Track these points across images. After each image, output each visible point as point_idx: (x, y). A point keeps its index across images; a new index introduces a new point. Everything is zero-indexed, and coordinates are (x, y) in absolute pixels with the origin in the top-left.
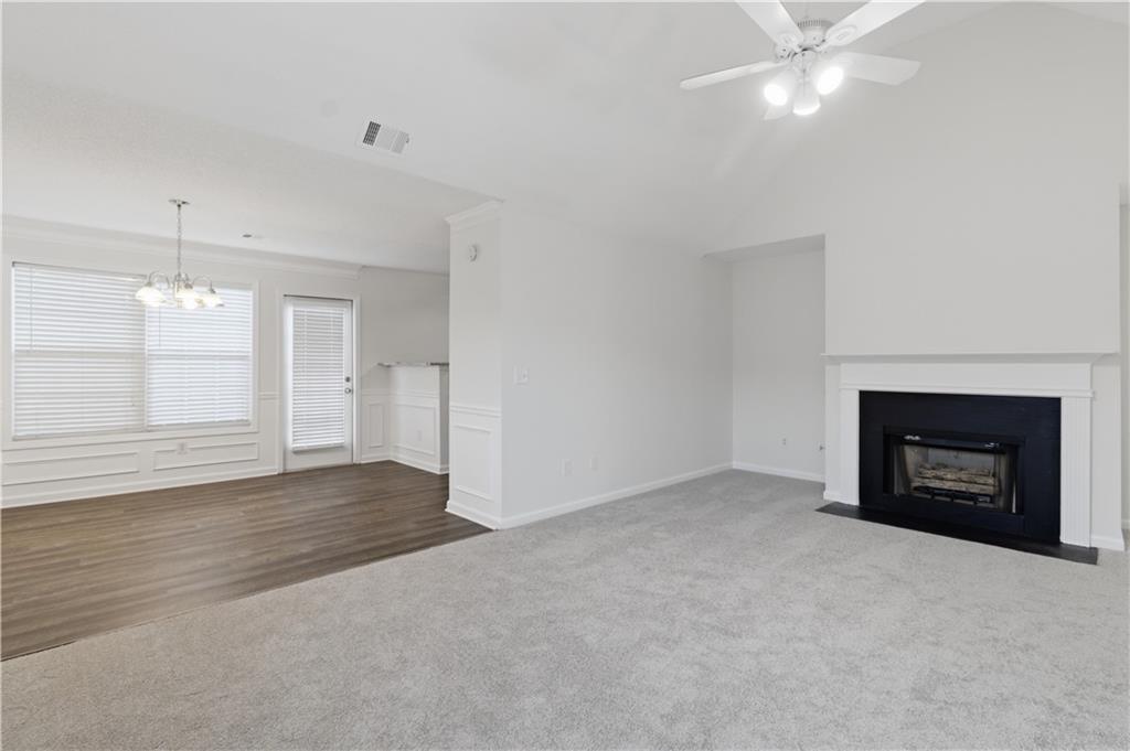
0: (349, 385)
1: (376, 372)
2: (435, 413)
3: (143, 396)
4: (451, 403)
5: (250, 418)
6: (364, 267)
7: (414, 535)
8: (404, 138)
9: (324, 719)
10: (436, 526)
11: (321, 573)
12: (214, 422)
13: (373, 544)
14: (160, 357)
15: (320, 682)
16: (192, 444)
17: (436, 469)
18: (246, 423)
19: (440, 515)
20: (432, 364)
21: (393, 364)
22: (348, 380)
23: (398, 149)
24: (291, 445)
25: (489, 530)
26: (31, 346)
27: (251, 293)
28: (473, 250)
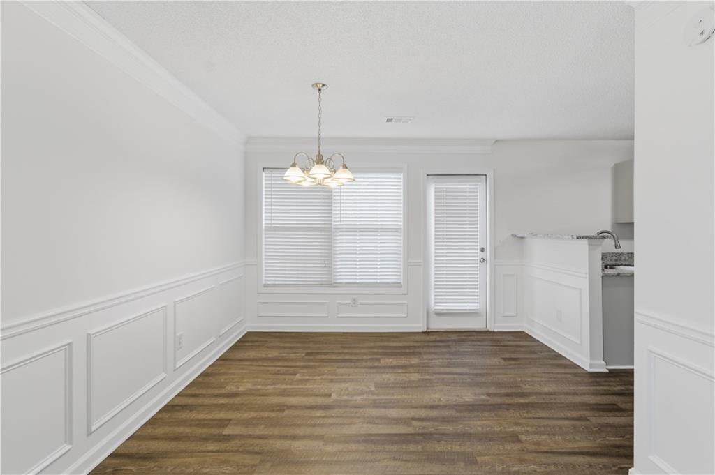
0: (483, 255)
1: (510, 243)
2: (581, 296)
3: (331, 260)
5: (401, 281)
6: (497, 141)
12: (377, 283)
14: (341, 230)
16: (361, 300)
18: (397, 285)
20: (578, 237)
21: (525, 236)
22: (482, 250)
24: (435, 307)
26: (271, 223)
27: (401, 176)
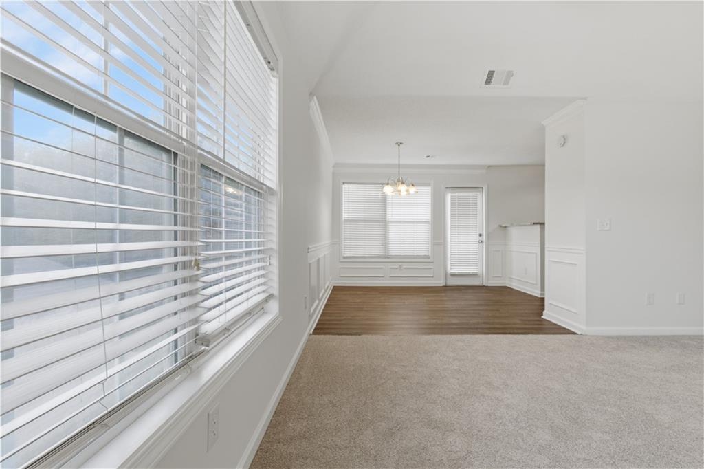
0: (480, 238)
1: (498, 231)
2: (536, 257)
4: (546, 246)
5: (430, 254)
6: (490, 167)
7: (518, 326)
8: (510, 74)
9: (460, 395)
10: (534, 324)
11: (462, 333)
12: (414, 256)
13: (492, 326)
14: (392, 222)
15: (458, 379)
16: (405, 266)
17: (537, 294)
18: (428, 257)
19: (538, 319)
20: (534, 224)
21: (508, 225)
22: (480, 235)
23: (506, 82)
24: (449, 271)
25: (575, 334)
26: (348, 217)
27: (430, 188)
28: (563, 139)
